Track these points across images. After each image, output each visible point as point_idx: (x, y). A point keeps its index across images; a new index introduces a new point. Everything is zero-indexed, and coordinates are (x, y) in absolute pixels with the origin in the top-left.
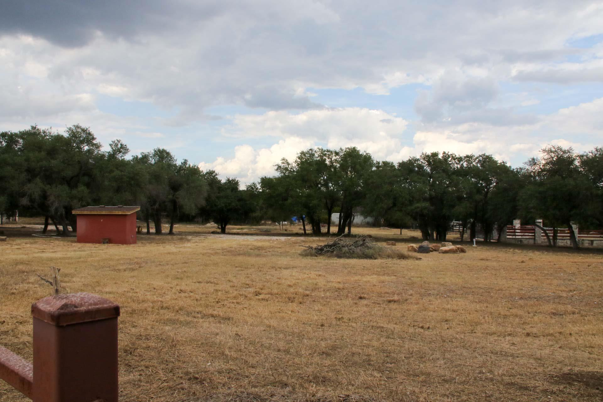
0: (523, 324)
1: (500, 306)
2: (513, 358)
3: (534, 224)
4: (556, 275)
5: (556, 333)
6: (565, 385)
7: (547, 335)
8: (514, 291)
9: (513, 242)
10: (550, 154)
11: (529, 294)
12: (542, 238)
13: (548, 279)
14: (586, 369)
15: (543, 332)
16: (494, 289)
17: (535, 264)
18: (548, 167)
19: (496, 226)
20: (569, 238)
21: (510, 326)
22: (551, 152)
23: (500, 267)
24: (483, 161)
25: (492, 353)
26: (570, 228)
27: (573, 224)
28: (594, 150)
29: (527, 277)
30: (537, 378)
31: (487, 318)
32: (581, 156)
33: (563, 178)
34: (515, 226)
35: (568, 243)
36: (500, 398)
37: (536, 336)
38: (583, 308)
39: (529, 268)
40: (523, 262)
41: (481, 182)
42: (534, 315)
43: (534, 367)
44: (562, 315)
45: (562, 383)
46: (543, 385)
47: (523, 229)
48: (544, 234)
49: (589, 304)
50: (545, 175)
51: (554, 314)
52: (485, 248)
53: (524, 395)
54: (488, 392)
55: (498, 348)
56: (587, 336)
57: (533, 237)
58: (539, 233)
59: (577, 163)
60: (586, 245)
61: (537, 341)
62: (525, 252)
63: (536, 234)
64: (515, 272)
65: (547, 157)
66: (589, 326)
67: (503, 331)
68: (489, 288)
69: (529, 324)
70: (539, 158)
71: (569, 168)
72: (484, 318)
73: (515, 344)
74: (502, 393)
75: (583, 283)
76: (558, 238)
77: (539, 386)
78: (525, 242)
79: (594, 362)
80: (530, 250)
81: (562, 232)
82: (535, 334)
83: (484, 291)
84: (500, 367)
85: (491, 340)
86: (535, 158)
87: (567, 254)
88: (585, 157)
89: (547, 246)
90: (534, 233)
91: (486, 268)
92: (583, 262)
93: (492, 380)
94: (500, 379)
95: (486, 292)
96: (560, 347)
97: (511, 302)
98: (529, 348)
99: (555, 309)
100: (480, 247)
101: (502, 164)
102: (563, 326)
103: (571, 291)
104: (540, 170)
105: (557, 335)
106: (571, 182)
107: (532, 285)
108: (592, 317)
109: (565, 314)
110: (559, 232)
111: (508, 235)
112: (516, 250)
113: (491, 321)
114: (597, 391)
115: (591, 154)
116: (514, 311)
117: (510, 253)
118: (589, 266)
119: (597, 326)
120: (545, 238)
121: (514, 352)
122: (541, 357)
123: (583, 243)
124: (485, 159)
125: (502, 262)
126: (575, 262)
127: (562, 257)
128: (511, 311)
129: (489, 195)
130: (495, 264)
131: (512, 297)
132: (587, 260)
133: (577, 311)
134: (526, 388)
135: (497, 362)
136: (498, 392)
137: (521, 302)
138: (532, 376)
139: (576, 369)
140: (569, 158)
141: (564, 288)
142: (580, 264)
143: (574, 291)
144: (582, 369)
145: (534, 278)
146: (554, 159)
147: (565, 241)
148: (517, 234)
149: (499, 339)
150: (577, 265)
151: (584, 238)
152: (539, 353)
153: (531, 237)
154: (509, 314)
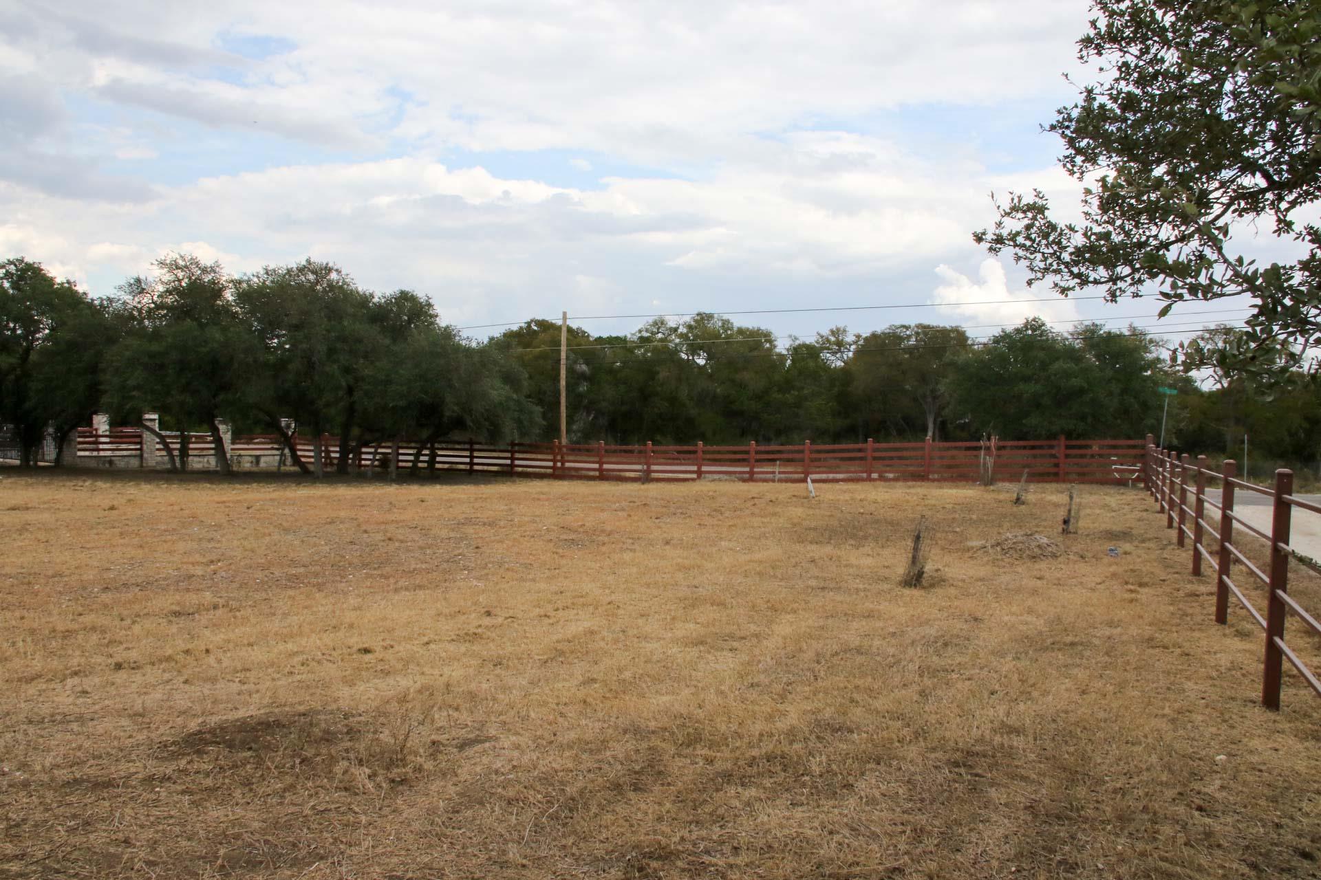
0: (107, 646)
1: (55, 612)
2: (82, 725)
3: (139, 422)
4: (183, 531)
5: (178, 654)
6: (189, 758)
7: (161, 661)
8: (90, 575)
9: (93, 464)
10: (175, 272)
11: (123, 578)
12: (158, 453)
13: (165, 541)
14: (232, 716)
15: (150, 655)
16: (42, 576)
17: (140, 512)
18: (169, 300)
19: (51, 430)
20: (212, 452)
21: (78, 653)
22: (178, 268)
23: (59, 523)
24: (18, 276)
25: (30, 722)
26: (215, 430)
27: (221, 422)
28: (262, 272)
29: (122, 541)
30: (133, 757)
31: (21, 644)
32: (237, 283)
33: (202, 326)
34: (96, 430)
35: (212, 462)
36: (46, 821)
37: (136, 667)
38: (235, 595)
39: (127, 522)
40: (112, 508)
41: (12, 325)
42: (134, 622)
43: (128, 734)
44: (193, 614)
45: (184, 755)
46: (145, 767)
47: (115, 437)
48: (160, 446)
49: (246, 584)
50: (163, 316)
51: (177, 614)
52: (23, 482)
53: (104, 799)
54: (14, 817)
55: (45, 710)
56: (238, 648)
57: (139, 452)
58: (151, 444)
59: (229, 295)
60: (247, 465)
61: (138, 677)
62: (119, 485)
63: (145, 447)
64: (95, 531)
65: (168, 277)
66: (243, 629)
67: (61, 667)
68: (30, 574)
69: (121, 643)
70: (150, 279)
71: (213, 306)
72: (14, 644)
73: (87, 693)
74: (51, 809)
75: (236, 543)
76: (191, 452)
77: (136, 773)
78: (121, 464)
79: (248, 698)
80: (130, 481)
81: (201, 440)
82: (135, 662)
83: (16, 582)
84: (49, 750)
85: (31, 692)
86: (142, 277)
87: (208, 485)
88: (245, 285)
89: (169, 472)
90: (141, 443)
91: (23, 529)
92: (239, 501)
93: (25, 785)
94: (46, 778)
95: (23, 583)
96: (186, 682)
97: (82, 601)
98: (119, 695)
99: (179, 604)
100: (10, 480)
101: (66, 285)
102: (192, 638)
103: (212, 562)
104: (153, 306)
105: (180, 657)
106: (216, 334)
107: (132, 558)
108: (249, 610)
109: (198, 611)
110: (193, 440)
111: (80, 450)
112: (100, 484)
113: (30, 650)
114: (249, 753)
115: (256, 280)
116: (88, 619)
117: (85, 489)
118: (248, 508)
119: (258, 626)
120: (164, 453)
121: (83, 710)
122: (144, 709)
123: (239, 462)
124: (22, 270)
125: (64, 510)
126: (224, 502)
127: (197, 492)
128: (81, 619)
129: (33, 357)
130: (46, 516)
131: (84, 588)
132: (245, 496)
133: (221, 602)
134: (109, 784)
135: (41, 740)
136: (42, 808)
137: (106, 598)
138: (121, 754)
139: (213, 720)
140: (214, 283)
141: (198, 558)
142: (231, 505)
143: (219, 561)
144: (225, 718)
145: (136, 541)
146: (184, 284)
147: (206, 460)
148: (101, 446)
149: (52, 686)
150: (226, 507)
151: (242, 452)
152: (140, 702)
153: (134, 452)
154: (76, 626)
